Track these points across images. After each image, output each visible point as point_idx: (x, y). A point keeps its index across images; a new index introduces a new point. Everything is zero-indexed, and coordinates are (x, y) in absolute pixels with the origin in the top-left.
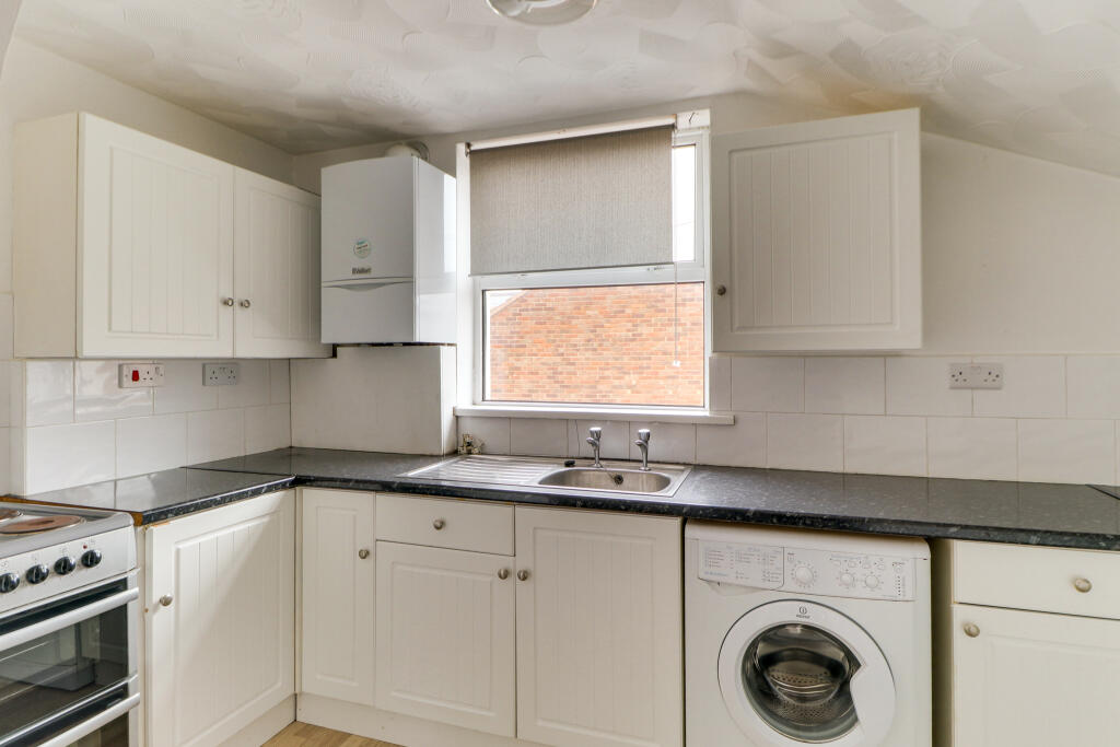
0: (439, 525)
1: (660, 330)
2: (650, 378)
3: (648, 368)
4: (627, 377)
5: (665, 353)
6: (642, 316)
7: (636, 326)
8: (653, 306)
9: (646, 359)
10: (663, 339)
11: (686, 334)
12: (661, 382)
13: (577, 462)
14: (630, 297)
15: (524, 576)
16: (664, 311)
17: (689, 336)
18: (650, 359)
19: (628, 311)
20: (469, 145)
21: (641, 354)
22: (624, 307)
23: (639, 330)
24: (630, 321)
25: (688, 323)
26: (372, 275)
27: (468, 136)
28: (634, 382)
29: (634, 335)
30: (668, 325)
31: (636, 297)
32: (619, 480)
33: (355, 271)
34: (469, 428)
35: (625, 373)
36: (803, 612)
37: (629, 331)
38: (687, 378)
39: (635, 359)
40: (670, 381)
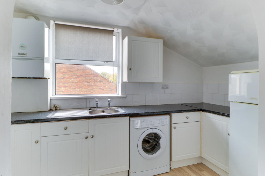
0: (65, 128)
1: (71, 76)
2: (68, 89)
3: (68, 86)
4: (61, 89)
5: (72, 82)
6: (66, 72)
7: (64, 75)
8: (69, 70)
9: (67, 84)
10: (72, 79)
11: (78, 78)
12: (71, 90)
13: (92, 109)
14: (62, 67)
15: (92, 137)
16: (72, 71)
17: (79, 78)
18: (68, 84)
19: (61, 71)
20: (54, 21)
21: (65, 83)
22: (60, 70)
23: (65, 76)
24: (62, 74)
25: (79, 75)
26: (27, 55)
27: (55, 19)
28: (63, 90)
29: (63, 78)
30: (73, 75)
31: (64, 67)
32: (103, 112)
33: (19, 54)
34: (54, 103)
35: (60, 88)
36: (153, 130)
37: (62, 76)
38: (78, 89)
39: (64, 84)
40: (74, 90)
